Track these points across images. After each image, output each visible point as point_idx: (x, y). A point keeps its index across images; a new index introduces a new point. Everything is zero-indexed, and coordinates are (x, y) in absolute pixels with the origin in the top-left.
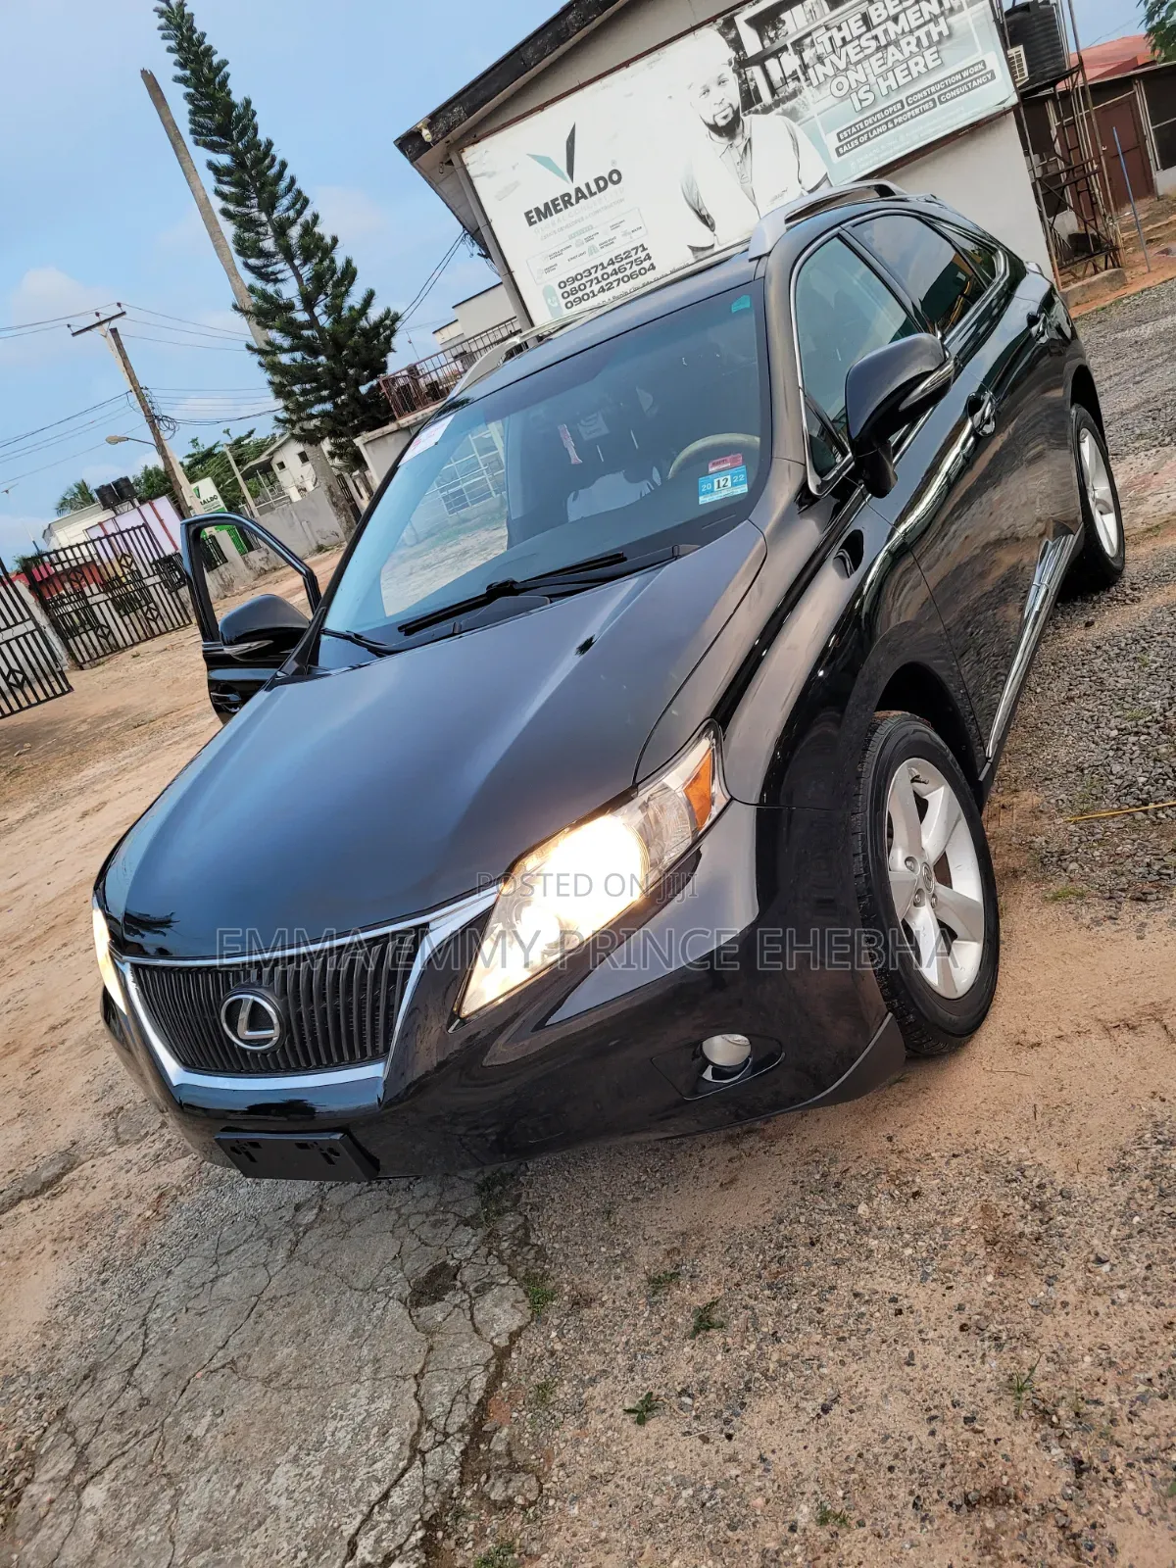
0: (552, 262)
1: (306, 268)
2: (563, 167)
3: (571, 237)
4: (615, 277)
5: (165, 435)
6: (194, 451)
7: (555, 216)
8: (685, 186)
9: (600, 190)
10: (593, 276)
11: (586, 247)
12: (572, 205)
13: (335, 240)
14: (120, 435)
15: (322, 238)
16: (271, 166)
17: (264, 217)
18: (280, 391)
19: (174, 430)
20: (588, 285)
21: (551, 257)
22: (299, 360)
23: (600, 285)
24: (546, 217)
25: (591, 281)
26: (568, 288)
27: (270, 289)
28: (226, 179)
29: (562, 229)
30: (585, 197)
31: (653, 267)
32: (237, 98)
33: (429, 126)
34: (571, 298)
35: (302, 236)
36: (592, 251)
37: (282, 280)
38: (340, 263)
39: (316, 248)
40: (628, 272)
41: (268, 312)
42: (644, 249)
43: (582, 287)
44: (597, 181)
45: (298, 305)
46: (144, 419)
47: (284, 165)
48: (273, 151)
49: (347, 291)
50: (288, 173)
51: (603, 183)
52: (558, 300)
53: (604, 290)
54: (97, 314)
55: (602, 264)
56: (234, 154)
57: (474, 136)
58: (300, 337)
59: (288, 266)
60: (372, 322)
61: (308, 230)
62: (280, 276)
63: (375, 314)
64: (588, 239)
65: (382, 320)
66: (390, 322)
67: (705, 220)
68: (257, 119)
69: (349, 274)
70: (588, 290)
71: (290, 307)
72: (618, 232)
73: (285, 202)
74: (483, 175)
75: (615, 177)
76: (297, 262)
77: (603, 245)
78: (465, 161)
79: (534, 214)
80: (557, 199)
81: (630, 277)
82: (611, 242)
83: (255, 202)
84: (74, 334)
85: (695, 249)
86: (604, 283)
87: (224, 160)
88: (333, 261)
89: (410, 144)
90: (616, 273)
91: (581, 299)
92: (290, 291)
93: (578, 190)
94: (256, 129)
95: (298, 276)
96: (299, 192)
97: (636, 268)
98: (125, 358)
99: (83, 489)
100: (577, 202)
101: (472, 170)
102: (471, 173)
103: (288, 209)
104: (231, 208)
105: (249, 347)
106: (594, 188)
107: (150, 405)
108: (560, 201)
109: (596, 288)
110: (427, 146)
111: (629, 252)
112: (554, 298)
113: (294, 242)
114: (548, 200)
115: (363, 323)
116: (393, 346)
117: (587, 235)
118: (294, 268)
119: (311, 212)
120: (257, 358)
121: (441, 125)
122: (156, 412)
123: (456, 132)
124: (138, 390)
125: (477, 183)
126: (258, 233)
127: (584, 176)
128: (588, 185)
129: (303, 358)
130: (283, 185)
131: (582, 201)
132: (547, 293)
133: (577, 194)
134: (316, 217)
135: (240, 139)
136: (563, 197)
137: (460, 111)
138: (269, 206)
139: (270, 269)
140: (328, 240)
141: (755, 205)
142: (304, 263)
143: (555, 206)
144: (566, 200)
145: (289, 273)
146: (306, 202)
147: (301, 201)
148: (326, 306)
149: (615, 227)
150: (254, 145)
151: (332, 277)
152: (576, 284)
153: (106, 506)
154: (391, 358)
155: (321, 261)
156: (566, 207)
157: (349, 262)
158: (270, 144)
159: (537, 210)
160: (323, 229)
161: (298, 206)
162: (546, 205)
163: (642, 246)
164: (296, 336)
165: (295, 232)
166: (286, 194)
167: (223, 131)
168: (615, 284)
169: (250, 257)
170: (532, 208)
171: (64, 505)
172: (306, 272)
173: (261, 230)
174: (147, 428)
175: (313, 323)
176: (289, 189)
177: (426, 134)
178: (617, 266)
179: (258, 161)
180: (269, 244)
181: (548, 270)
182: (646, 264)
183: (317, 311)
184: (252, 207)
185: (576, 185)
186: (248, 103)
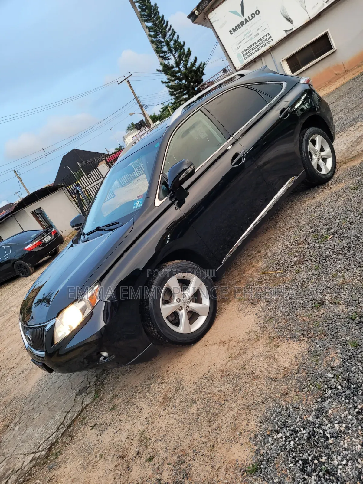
0: (240, 45)
1: (177, 53)
2: (240, 13)
3: (244, 36)
4: (260, 46)
5: (145, 110)
6: (163, 106)
7: (239, 30)
8: (281, 11)
9: (253, 18)
10: (253, 47)
11: (249, 38)
12: (244, 25)
13: (184, 43)
14: (133, 112)
15: (180, 43)
16: (164, 23)
17: (163, 40)
18: (172, 94)
19: (147, 108)
20: (251, 50)
21: (239, 44)
22: (177, 83)
23: (255, 50)
24: (236, 31)
25: (252, 49)
26: (245, 53)
27: (166, 62)
28: (151, 30)
29: (241, 34)
30: (248, 21)
31: (272, 40)
32: (153, 4)
33: (197, 10)
34: (246, 56)
35: (174, 44)
36: (252, 39)
37: (170, 59)
38: (186, 50)
39: (179, 47)
40: (264, 44)
41: (166, 69)
42: (269, 35)
43: (249, 52)
44: (251, 15)
45: (175, 66)
46: (139, 107)
47: (168, 22)
48: (164, 18)
49: (189, 59)
50: (169, 24)
51: (253, 16)
52: (242, 58)
53: (256, 51)
54: (124, 77)
55: (255, 43)
56: (153, 22)
57: (212, 9)
58: (176, 76)
59: (171, 54)
60: (196, 67)
61: (176, 42)
62: (169, 58)
63: (197, 64)
64: (250, 35)
65: (199, 66)
66: (203, 65)
67: (289, 20)
68: (159, 9)
69: (189, 53)
70: (251, 52)
71: (173, 67)
72: (259, 31)
73: (169, 34)
74: (215, 21)
75: (258, 12)
76: (173, 52)
77: (255, 36)
78: (209, 18)
79: (232, 30)
80: (239, 24)
81: (265, 45)
82: (258, 34)
83: (160, 35)
84: (119, 84)
85: (286, 31)
86: (256, 49)
87: (150, 24)
88: (184, 50)
89: (192, 17)
90: (260, 45)
91: (250, 56)
92: (172, 62)
93: (246, 19)
94: (158, 13)
95: (174, 57)
96: (173, 30)
97: (266, 42)
98: (132, 89)
99: (132, 124)
100: (246, 23)
101: (212, 21)
102: (211, 22)
103: (170, 36)
104: (153, 39)
105: (162, 82)
106: (251, 18)
107: (140, 102)
108: (240, 24)
109: (254, 51)
110: (197, 16)
111: (264, 36)
112: (241, 57)
113: (172, 46)
114: (236, 25)
115: (194, 68)
116: (204, 73)
117: (249, 34)
118: (173, 55)
119: (177, 36)
120: (164, 85)
121: (201, 8)
122: (142, 104)
123: (206, 9)
124: (136, 98)
125: (214, 25)
126: (162, 46)
127: (247, 14)
128: (249, 17)
129: (178, 82)
130: (168, 28)
131: (247, 23)
132: (239, 56)
133: (245, 21)
134: (178, 37)
135: (155, 16)
136: (241, 23)
137: (206, 3)
138: (164, 36)
139: (166, 56)
140: (182, 43)
141: (306, 11)
142: (176, 52)
143: (239, 26)
144: (242, 24)
145: (172, 56)
146: (175, 33)
147: (174, 32)
148: (183, 64)
149: (259, 29)
150: (159, 18)
151: (184, 55)
152: (247, 51)
153: (138, 129)
154: (203, 77)
155: (180, 51)
156: (242, 26)
157: (189, 49)
158: (163, 16)
159: (233, 29)
160: (181, 40)
161: (173, 35)
162: (236, 27)
163: (268, 34)
164: (175, 76)
165: (172, 43)
166: (169, 31)
167: (149, 15)
168: (260, 48)
169: (160, 54)
170: (231, 29)
171: (128, 129)
172: (176, 55)
173: (162, 44)
174: (140, 109)
175: (180, 71)
176: (170, 29)
177: (196, 13)
178: (260, 42)
179: (160, 22)
180: (165, 49)
181: (238, 48)
182: (270, 40)
183: (181, 67)
184: (159, 38)
185: (245, 18)
186: (156, 4)
